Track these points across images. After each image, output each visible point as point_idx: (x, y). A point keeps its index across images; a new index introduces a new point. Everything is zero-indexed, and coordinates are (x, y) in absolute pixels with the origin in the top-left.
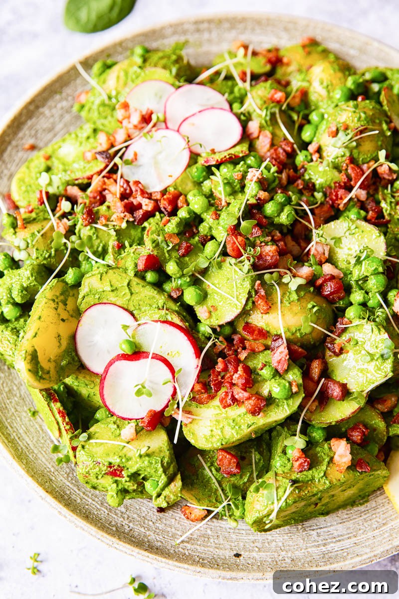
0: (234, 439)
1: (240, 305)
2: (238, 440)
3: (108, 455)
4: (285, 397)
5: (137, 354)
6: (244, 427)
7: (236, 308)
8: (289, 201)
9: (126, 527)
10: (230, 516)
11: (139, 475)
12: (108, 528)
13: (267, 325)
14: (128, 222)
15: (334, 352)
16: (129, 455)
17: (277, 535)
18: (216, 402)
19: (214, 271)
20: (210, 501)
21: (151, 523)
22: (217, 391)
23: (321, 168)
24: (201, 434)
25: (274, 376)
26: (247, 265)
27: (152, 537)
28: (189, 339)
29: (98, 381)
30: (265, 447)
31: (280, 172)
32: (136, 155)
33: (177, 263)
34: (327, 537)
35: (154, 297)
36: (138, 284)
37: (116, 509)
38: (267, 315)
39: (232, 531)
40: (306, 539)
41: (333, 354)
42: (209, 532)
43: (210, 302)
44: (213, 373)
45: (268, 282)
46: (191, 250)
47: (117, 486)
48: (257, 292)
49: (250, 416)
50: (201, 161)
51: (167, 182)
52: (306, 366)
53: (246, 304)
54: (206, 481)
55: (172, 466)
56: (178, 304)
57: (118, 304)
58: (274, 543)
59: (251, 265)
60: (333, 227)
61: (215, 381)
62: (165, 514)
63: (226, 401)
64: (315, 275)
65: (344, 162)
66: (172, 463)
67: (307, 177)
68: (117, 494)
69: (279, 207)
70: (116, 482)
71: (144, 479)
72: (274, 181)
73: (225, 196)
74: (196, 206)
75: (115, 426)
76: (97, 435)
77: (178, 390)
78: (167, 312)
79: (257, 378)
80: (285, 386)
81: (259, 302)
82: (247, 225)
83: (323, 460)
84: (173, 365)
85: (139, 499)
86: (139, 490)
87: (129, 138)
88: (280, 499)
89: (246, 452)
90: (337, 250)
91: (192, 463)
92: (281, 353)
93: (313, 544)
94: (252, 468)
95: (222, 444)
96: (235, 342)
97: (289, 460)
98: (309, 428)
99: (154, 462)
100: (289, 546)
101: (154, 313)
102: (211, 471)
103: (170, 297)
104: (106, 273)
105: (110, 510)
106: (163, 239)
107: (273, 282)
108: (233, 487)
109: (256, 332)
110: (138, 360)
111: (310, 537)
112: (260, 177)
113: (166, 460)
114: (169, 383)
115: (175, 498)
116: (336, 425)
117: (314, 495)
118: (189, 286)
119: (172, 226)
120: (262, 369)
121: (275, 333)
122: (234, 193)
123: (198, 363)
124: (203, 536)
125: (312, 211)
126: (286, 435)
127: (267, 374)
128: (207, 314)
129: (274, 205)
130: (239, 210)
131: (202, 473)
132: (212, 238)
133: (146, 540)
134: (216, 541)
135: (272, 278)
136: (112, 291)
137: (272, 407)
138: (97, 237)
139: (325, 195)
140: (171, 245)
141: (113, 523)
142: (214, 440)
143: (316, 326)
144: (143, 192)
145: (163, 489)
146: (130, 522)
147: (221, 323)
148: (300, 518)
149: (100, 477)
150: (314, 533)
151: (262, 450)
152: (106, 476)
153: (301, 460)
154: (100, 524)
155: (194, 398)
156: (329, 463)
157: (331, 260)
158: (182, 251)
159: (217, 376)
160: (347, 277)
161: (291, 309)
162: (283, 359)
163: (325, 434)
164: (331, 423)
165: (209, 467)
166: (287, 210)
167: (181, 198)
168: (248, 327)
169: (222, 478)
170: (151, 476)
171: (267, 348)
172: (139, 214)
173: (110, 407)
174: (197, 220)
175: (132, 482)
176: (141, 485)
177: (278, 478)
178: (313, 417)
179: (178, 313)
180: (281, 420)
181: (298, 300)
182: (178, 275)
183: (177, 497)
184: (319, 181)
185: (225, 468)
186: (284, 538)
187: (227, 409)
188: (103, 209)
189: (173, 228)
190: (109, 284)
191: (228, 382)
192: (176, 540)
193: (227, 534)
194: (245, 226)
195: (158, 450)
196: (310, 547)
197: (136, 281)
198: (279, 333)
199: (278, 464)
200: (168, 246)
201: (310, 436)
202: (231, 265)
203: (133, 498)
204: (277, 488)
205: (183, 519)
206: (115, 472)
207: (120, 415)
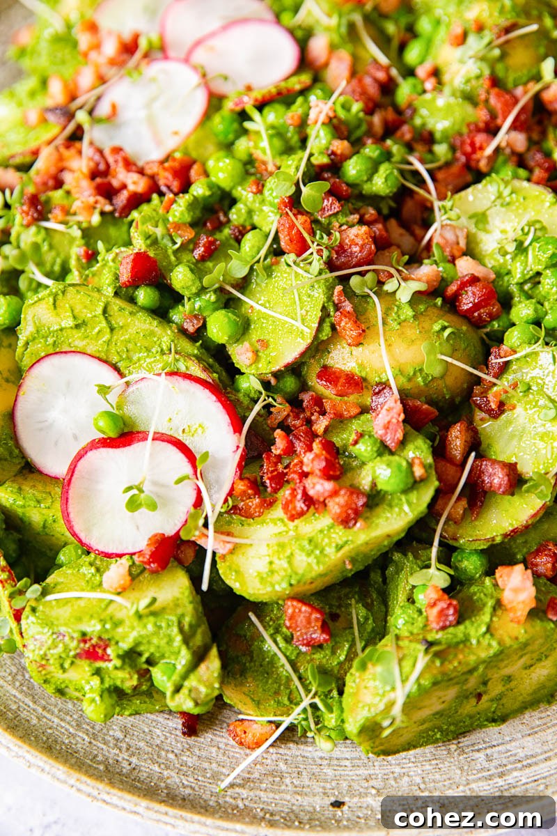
0: (313, 574)
1: (309, 331)
2: (321, 575)
3: (80, 619)
4: (402, 486)
5: (125, 436)
6: (330, 550)
7: (303, 338)
8: (387, 156)
9: (125, 764)
10: (319, 731)
11: (140, 654)
12: (90, 766)
13: (361, 366)
14: (102, 213)
15: (489, 412)
16: (119, 615)
17: (411, 765)
18: (278, 512)
19: (259, 281)
20: (278, 702)
21: (171, 756)
22: (276, 491)
23: (441, 102)
24: (251, 571)
25: (380, 454)
26: (317, 264)
27: (174, 779)
28: (220, 400)
29: (58, 490)
30: (375, 596)
31: (369, 111)
32: (114, 107)
33: (191, 270)
34: (505, 761)
35: (152, 334)
36: (121, 309)
37: (105, 734)
38: (360, 348)
39: (325, 762)
40: (466, 768)
41: (487, 416)
42: (282, 766)
43: (255, 334)
44: (268, 459)
45: (358, 291)
46: (216, 249)
47: (102, 681)
48: (337, 307)
49: (340, 530)
50: (229, 105)
51: (171, 143)
52: (438, 437)
53: (319, 329)
54: (269, 663)
55: (199, 631)
56: (198, 344)
57: (89, 352)
58: (406, 779)
59: (325, 263)
60: (471, 198)
61: (272, 472)
62: (199, 739)
63: (295, 508)
64: (443, 279)
65: (481, 88)
66: (199, 626)
67: (418, 121)
68: (101, 696)
69: (369, 165)
70: (98, 672)
71: (150, 662)
72: (358, 126)
73: (274, 157)
74: (221, 175)
75: (93, 570)
76: (59, 587)
77: (205, 494)
78: (177, 356)
79: (349, 464)
80: (399, 466)
81: (343, 324)
82: (313, 193)
83: (484, 605)
84: (193, 450)
85: (149, 715)
86: (144, 687)
87: (102, 80)
88: (407, 678)
89: (339, 606)
90: (482, 236)
91: (242, 633)
92: (389, 411)
93: (480, 775)
94: (353, 634)
95: (291, 585)
96: (305, 404)
97: (420, 612)
98: (455, 554)
99: (164, 625)
100: (434, 781)
101: (154, 361)
102: (275, 642)
103: (183, 331)
104: (63, 292)
105: (95, 736)
106: (164, 231)
107: (367, 290)
108: (319, 672)
109: (342, 380)
110: (129, 445)
111: (473, 763)
112: (331, 114)
113: (187, 620)
114: (186, 481)
115: (209, 691)
116: (502, 543)
117: (471, 671)
118: (216, 309)
119: (180, 210)
120: (356, 442)
121: (377, 379)
122: (288, 150)
123: (239, 442)
124: (272, 774)
125: (430, 172)
126: (412, 568)
127: (366, 450)
128: (250, 355)
129: (359, 161)
130: (297, 169)
131: (261, 649)
132: (254, 228)
133: (163, 785)
134: (296, 782)
135: (364, 284)
136: (77, 326)
137: (379, 510)
138: (51, 247)
139: (453, 148)
140: (179, 241)
141: (100, 758)
142: (276, 578)
143: (449, 360)
144: (129, 164)
145: (185, 677)
146: (133, 755)
147: (275, 368)
148: (452, 728)
149: (67, 665)
150: (481, 755)
151: (369, 601)
152: (78, 661)
153: (442, 605)
154: (74, 760)
155: (235, 507)
156: (494, 609)
157: (470, 251)
158: (200, 251)
159: (276, 464)
160: (503, 280)
161: (403, 333)
162: (394, 421)
163: (484, 561)
164: (493, 539)
165: (271, 636)
166: (384, 169)
167: (195, 167)
168: (327, 374)
169: (298, 654)
170: (163, 656)
171: (365, 410)
172: (122, 199)
173: (82, 536)
174: (225, 200)
175: (128, 669)
176: (145, 675)
177: (401, 643)
178: (461, 531)
179: (199, 359)
180: (398, 534)
181: (415, 317)
182: (194, 290)
183: (213, 688)
184: (440, 125)
185: (302, 635)
186: (424, 768)
187: (296, 521)
188: (57, 196)
189: (182, 213)
190: (69, 314)
191: (295, 472)
192: (219, 783)
193: (316, 769)
194: (309, 196)
195: (171, 604)
196: (475, 781)
197: (117, 304)
198: (384, 380)
199: (400, 622)
200: (175, 243)
201: (456, 569)
202: (289, 265)
203: (137, 713)
204: (400, 661)
205: (232, 746)
206: (93, 652)
207: (101, 548)
